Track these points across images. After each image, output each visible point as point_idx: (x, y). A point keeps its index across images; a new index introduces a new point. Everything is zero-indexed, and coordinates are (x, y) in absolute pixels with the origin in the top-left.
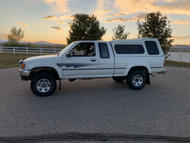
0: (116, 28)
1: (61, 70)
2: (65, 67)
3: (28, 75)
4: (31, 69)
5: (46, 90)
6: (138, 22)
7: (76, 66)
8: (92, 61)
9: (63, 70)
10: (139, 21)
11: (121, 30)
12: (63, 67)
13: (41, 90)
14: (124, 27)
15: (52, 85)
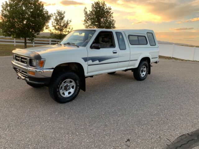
0: (55, 13)
1: (87, 65)
2: (90, 62)
3: (50, 75)
4: (54, 67)
5: (69, 93)
6: (85, 10)
7: (101, 59)
8: (114, 53)
9: (89, 65)
10: (86, 8)
11: (61, 17)
12: (89, 61)
13: (64, 95)
14: (64, 14)
15: (77, 86)
